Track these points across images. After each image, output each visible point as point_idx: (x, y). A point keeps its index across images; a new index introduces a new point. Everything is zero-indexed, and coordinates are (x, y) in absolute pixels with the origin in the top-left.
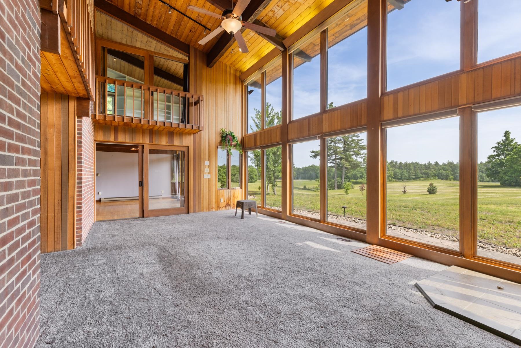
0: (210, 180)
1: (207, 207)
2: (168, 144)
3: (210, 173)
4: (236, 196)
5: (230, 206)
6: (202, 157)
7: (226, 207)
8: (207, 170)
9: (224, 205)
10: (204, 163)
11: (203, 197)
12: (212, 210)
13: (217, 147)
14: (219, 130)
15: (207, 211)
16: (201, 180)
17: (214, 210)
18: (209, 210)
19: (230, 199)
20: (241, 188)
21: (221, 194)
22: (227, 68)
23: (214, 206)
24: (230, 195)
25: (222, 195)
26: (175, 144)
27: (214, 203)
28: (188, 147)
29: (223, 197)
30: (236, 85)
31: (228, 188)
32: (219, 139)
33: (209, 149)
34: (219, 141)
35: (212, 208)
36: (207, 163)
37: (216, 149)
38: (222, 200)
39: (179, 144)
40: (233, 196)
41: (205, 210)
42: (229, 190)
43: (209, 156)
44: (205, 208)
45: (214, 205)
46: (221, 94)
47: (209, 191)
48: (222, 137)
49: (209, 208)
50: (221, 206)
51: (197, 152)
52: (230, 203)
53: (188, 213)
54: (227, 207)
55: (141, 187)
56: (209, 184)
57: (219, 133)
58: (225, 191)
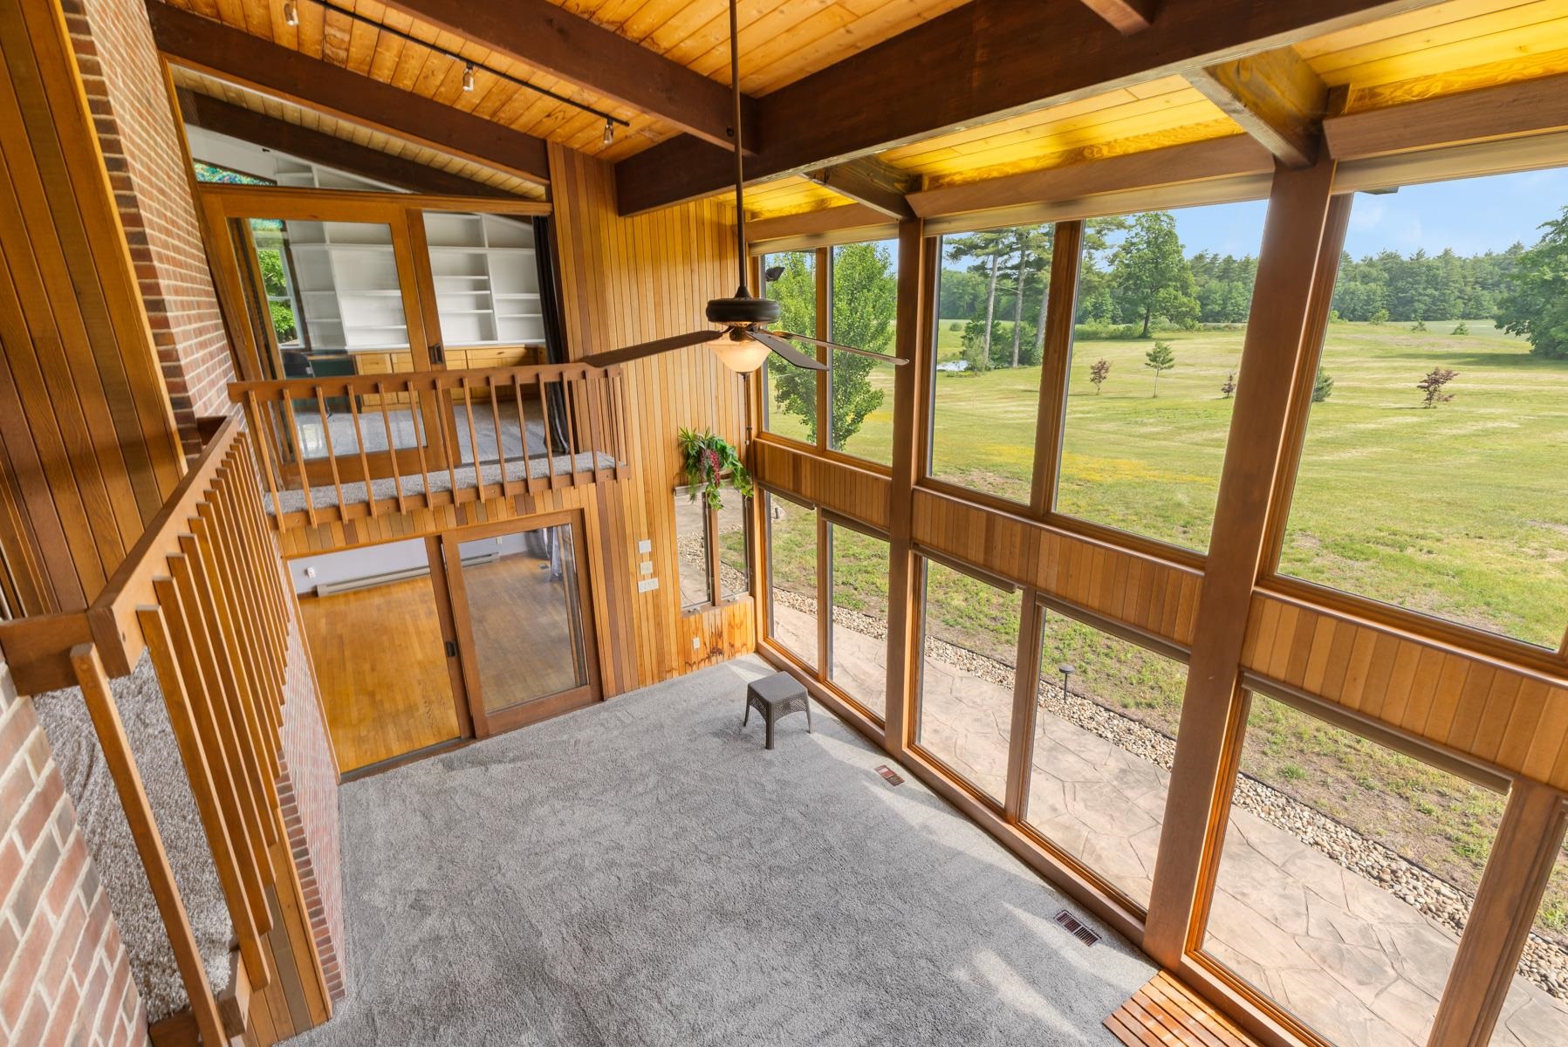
0: (656, 595)
1: (655, 671)
2: (515, 517)
3: (655, 574)
4: (737, 621)
5: (720, 652)
6: (628, 530)
7: (709, 657)
8: (647, 567)
9: (702, 655)
10: (636, 548)
11: (641, 646)
12: (668, 675)
13: (673, 490)
14: (674, 434)
15: (656, 680)
16: (630, 600)
17: (675, 674)
18: (661, 679)
19: (720, 635)
20: (753, 594)
21: (693, 624)
23: (675, 664)
24: (718, 622)
25: (697, 629)
26: (540, 511)
27: (674, 657)
28: (582, 511)
29: (700, 634)
30: (724, 263)
31: (714, 604)
32: (676, 462)
33: (647, 503)
34: (676, 469)
35: (670, 671)
36: (645, 546)
37: (670, 496)
38: (697, 643)
39: (550, 509)
40: (730, 625)
41: (649, 681)
42: (717, 610)
43: (650, 524)
44: (649, 674)
45: (674, 661)
47: (658, 625)
48: (687, 456)
49: (662, 673)
50: (694, 659)
51: (611, 519)
52: (720, 646)
53: (602, 698)
54: (714, 659)
55: (454, 659)
56: (656, 607)
57: (675, 444)
58: (705, 615)
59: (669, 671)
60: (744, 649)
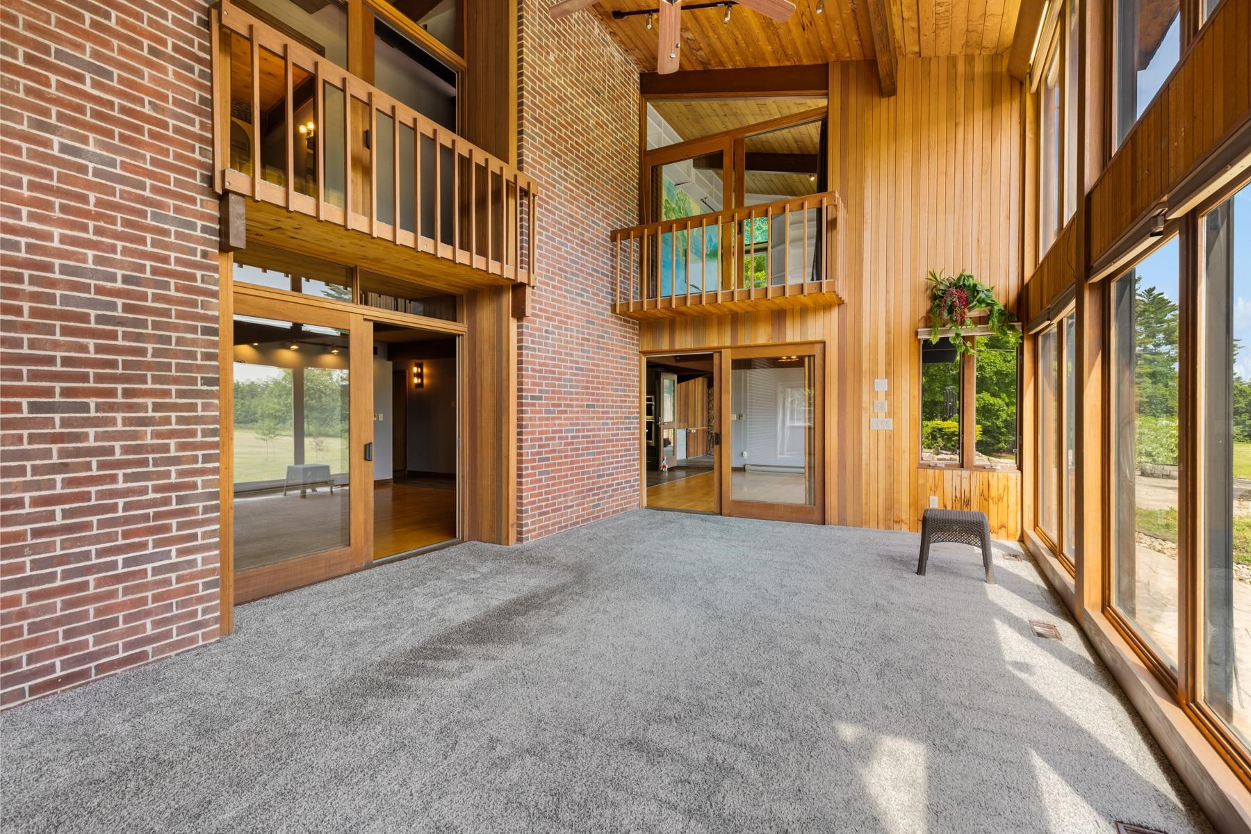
0: (890, 436)
1: (881, 516)
2: (771, 342)
3: (889, 415)
4: (994, 493)
6: (865, 369)
8: (881, 405)
10: (872, 385)
11: (868, 484)
12: (896, 526)
13: (918, 333)
14: (923, 277)
15: (882, 526)
16: (861, 434)
17: (905, 528)
18: (888, 527)
19: (967, 502)
20: (1020, 468)
21: (931, 480)
22: (955, 66)
23: (905, 516)
24: (965, 486)
25: (935, 486)
26: (789, 339)
27: (905, 508)
28: (824, 343)
29: (939, 492)
30: (996, 109)
31: (962, 466)
32: (923, 306)
33: (888, 343)
34: (923, 312)
35: (898, 522)
36: (882, 384)
37: (913, 339)
38: (934, 502)
39: (797, 339)
40: (982, 494)
42: (965, 473)
43: (889, 363)
44: (874, 518)
45: (905, 513)
46: (933, 159)
47: (889, 468)
48: (934, 297)
51: (850, 354)
53: (824, 524)
55: (719, 447)
56: (889, 448)
57: (923, 288)
58: (948, 473)
59: (896, 522)
60: (1003, 532)
